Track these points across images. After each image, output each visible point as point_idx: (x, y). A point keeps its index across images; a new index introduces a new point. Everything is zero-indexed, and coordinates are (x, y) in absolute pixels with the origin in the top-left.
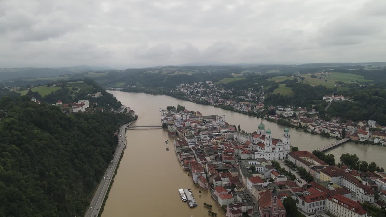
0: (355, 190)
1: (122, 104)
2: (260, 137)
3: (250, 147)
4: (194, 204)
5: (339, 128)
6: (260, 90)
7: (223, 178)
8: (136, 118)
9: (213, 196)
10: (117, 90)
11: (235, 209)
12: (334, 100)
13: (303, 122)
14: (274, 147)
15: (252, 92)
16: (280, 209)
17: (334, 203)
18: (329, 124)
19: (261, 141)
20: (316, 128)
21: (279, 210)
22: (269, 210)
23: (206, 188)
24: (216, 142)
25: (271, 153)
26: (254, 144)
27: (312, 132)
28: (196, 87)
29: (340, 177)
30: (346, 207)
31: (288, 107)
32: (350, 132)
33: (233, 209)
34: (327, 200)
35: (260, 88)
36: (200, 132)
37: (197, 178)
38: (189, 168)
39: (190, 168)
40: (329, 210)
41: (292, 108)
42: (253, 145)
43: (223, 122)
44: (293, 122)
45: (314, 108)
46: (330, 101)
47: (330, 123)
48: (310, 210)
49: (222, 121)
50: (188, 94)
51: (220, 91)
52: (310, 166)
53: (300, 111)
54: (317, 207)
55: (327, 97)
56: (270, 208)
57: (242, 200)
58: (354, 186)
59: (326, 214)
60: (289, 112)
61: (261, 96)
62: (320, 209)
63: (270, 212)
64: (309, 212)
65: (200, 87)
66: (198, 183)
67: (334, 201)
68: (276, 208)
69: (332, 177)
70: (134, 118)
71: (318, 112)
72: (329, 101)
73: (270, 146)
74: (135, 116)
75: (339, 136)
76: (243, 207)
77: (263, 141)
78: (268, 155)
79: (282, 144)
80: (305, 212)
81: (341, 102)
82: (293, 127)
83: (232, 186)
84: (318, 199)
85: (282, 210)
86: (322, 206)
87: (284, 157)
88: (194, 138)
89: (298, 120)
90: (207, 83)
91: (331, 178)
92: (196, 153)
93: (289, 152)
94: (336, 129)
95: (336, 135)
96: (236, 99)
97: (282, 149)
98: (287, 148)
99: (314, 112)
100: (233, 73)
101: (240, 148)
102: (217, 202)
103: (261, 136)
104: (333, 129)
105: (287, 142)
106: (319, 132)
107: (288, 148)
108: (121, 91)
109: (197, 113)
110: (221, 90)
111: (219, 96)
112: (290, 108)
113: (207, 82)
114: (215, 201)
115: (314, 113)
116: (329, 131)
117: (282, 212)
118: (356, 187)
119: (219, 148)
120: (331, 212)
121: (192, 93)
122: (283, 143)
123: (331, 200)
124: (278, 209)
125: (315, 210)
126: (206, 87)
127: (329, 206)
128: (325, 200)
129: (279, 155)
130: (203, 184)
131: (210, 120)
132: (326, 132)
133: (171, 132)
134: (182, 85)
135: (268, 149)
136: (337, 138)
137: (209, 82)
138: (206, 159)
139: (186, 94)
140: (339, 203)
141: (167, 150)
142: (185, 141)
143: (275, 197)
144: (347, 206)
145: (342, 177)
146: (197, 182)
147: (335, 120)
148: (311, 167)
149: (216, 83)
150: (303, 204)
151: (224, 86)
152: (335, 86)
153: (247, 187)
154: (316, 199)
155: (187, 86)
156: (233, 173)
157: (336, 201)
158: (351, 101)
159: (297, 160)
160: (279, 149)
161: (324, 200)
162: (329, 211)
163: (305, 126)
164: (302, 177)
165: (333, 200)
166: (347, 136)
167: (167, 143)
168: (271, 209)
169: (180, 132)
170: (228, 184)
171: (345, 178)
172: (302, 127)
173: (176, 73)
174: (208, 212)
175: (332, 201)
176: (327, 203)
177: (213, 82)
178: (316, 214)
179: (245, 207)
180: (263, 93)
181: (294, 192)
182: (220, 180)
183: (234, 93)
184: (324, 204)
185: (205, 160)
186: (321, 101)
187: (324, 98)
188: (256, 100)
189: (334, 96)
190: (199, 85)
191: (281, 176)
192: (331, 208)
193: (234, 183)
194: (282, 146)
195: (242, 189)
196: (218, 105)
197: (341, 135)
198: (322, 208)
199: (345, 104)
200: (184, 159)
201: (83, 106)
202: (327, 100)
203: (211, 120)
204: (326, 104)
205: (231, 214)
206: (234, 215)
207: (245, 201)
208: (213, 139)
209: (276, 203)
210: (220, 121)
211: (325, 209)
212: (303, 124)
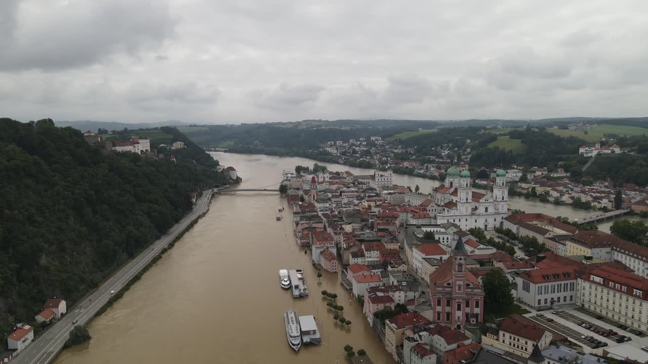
0: (641, 270)
1: (220, 165)
2: (451, 192)
3: (431, 210)
4: (302, 291)
5: (610, 193)
6: (463, 146)
7: (369, 252)
8: (238, 181)
9: (343, 283)
10: (220, 151)
11: (380, 294)
12: (599, 152)
13: (539, 186)
14: (476, 207)
15: (449, 150)
16: (471, 288)
17: (594, 286)
18: (588, 189)
19: (452, 200)
20: (564, 195)
21: (470, 290)
22: (447, 289)
23: (334, 271)
24: (368, 206)
25: (470, 216)
26: (439, 206)
27: (555, 201)
28: (353, 145)
29: (609, 249)
30: (620, 291)
31: (514, 168)
32: (631, 199)
33: (375, 294)
34: (579, 280)
35: (464, 143)
36: (343, 194)
37: (319, 254)
38: (309, 243)
39: (311, 242)
40: (583, 301)
41: (520, 169)
42: (436, 207)
43: (389, 183)
44: (521, 187)
45: (561, 167)
46: (592, 156)
47: (592, 187)
48: (539, 301)
49: (386, 180)
50: (339, 155)
51: (394, 151)
52: (545, 234)
53: (535, 172)
54: (555, 296)
55: (587, 148)
56: (449, 284)
57: (398, 282)
58: (639, 264)
59: (575, 309)
60: (515, 175)
61: (464, 154)
62: (562, 300)
63: (450, 293)
64: (539, 303)
65: (359, 146)
66: (320, 264)
67: (593, 282)
68: (461, 283)
69: (591, 248)
70: (233, 180)
71: (568, 174)
72: (589, 155)
73: (467, 202)
74: (236, 178)
75: (609, 206)
76: (397, 294)
77: (455, 199)
78: (463, 220)
79: (492, 201)
80: (529, 305)
81: (612, 156)
82: (520, 195)
83: (384, 265)
84: (558, 277)
85: (475, 290)
86: (568, 294)
87: (495, 227)
88: (330, 203)
89: (531, 183)
90: (374, 140)
91: (589, 250)
92: (328, 222)
93: (505, 216)
94: (603, 195)
95: (603, 205)
96: (420, 161)
97: (491, 210)
98: (503, 210)
99: (561, 173)
100: (421, 129)
101: (411, 211)
102: (350, 291)
103: (452, 190)
104: (598, 195)
105: (503, 197)
106: (571, 201)
107: (504, 208)
108: (225, 151)
109: (344, 174)
110: (397, 149)
111: (390, 157)
112: (517, 169)
113: (373, 138)
114: (347, 289)
115: (562, 175)
116: (590, 199)
117: (476, 295)
118: (643, 266)
119: (372, 212)
120: (586, 306)
121: (344, 154)
122: (495, 199)
123: (587, 279)
124: (467, 288)
125: (552, 302)
126: (371, 144)
127: (582, 295)
128: (575, 281)
129: (486, 221)
130: (328, 262)
131: (365, 180)
132: (584, 200)
133: (291, 195)
134: (329, 143)
135: (464, 209)
136: (605, 209)
137: (376, 138)
138: (344, 228)
139: (335, 155)
140: (605, 285)
141: (278, 219)
142: (311, 206)
143: (461, 259)
144: (624, 288)
145: (612, 249)
146: (318, 263)
147: (602, 184)
148: (547, 235)
149: (389, 139)
150: (526, 288)
151: (402, 144)
152: (604, 139)
153: (414, 266)
154: (555, 278)
155: (338, 144)
156: (389, 244)
157: (598, 281)
158: (632, 153)
159: (521, 226)
160: (486, 209)
161: (572, 281)
162: (583, 305)
163: (543, 193)
164: (528, 255)
165: (591, 279)
166: (624, 205)
167: (280, 211)
168: (452, 287)
169: (307, 196)
170: (377, 261)
171: (621, 250)
172: (538, 194)
173: (322, 128)
174: (328, 305)
175: (590, 281)
176: (579, 287)
177: (383, 139)
178: (553, 309)
179: (402, 294)
180: (469, 150)
181: (508, 269)
182: (363, 255)
183: (418, 151)
184: (572, 289)
185: (342, 229)
186: (575, 155)
187: (582, 150)
188: (456, 161)
189: (601, 146)
190: (359, 143)
191: (485, 247)
192: (587, 298)
193: (388, 259)
194: (491, 204)
195: (403, 268)
196: (387, 167)
197: (614, 205)
198: (568, 299)
199: (621, 158)
200: (303, 229)
201: (136, 145)
202: (586, 153)
203: (368, 180)
204: (584, 160)
205: (371, 304)
206: (376, 305)
207: (404, 284)
208: (364, 202)
209: (461, 271)
210: (383, 180)
211: (573, 302)
212: (540, 190)
